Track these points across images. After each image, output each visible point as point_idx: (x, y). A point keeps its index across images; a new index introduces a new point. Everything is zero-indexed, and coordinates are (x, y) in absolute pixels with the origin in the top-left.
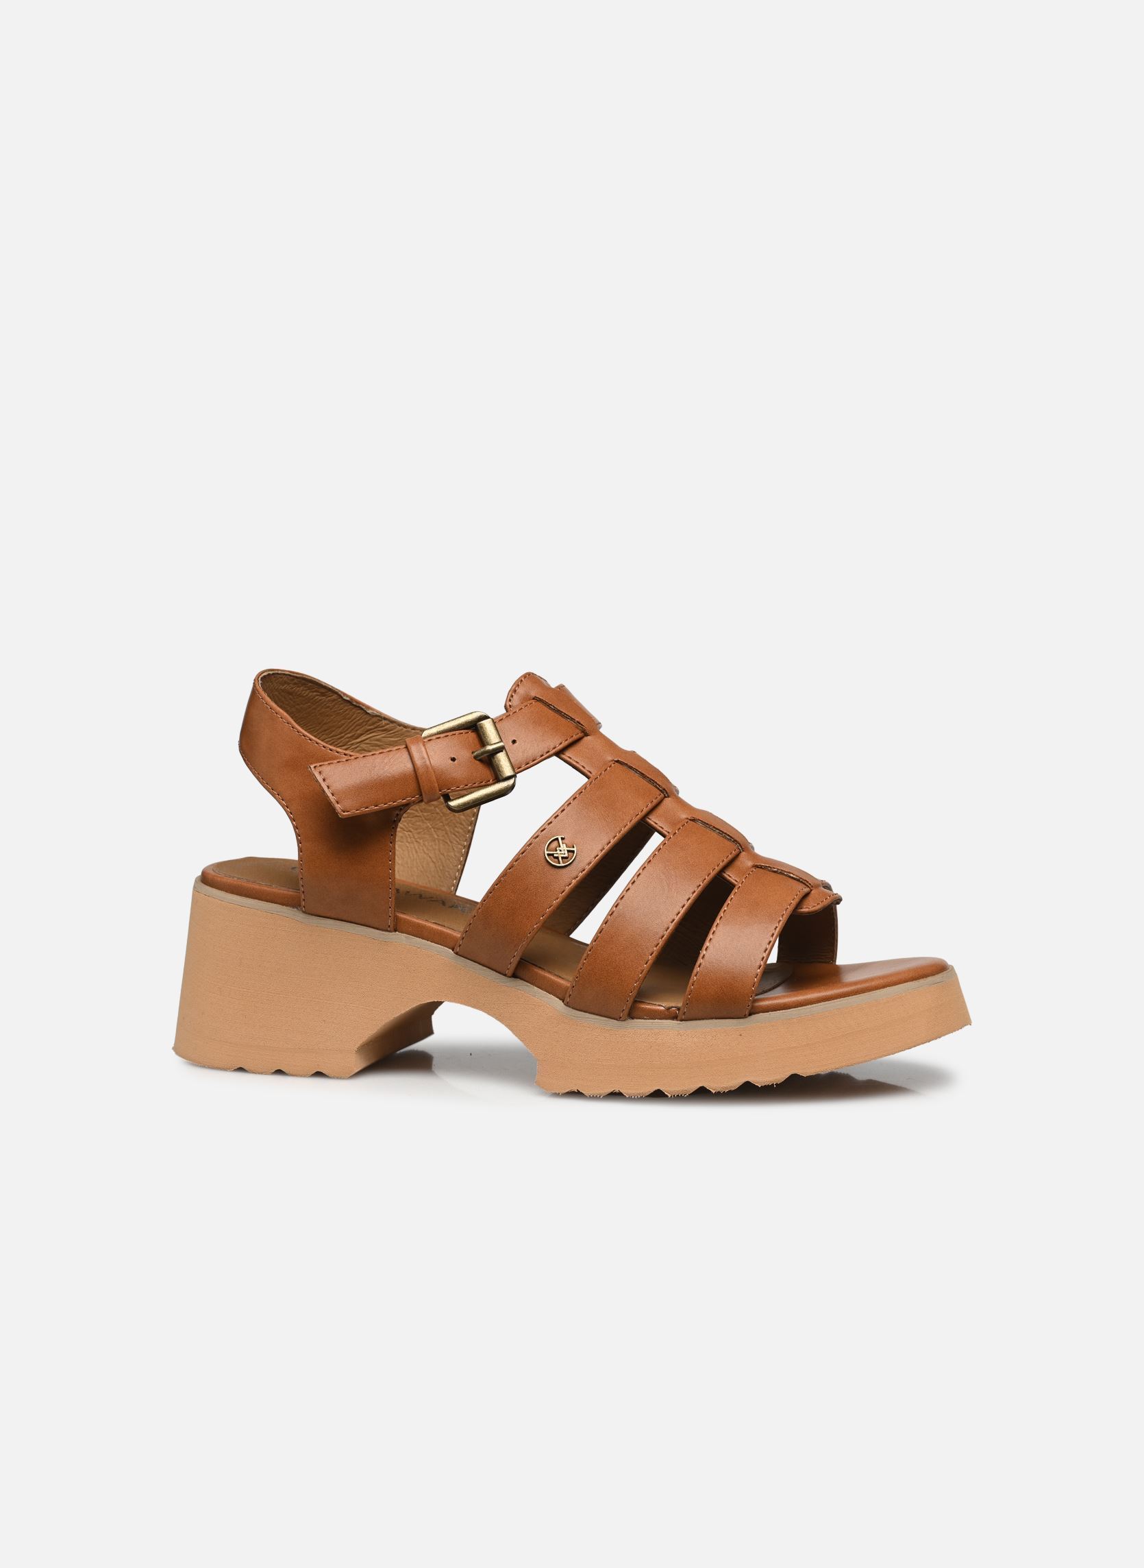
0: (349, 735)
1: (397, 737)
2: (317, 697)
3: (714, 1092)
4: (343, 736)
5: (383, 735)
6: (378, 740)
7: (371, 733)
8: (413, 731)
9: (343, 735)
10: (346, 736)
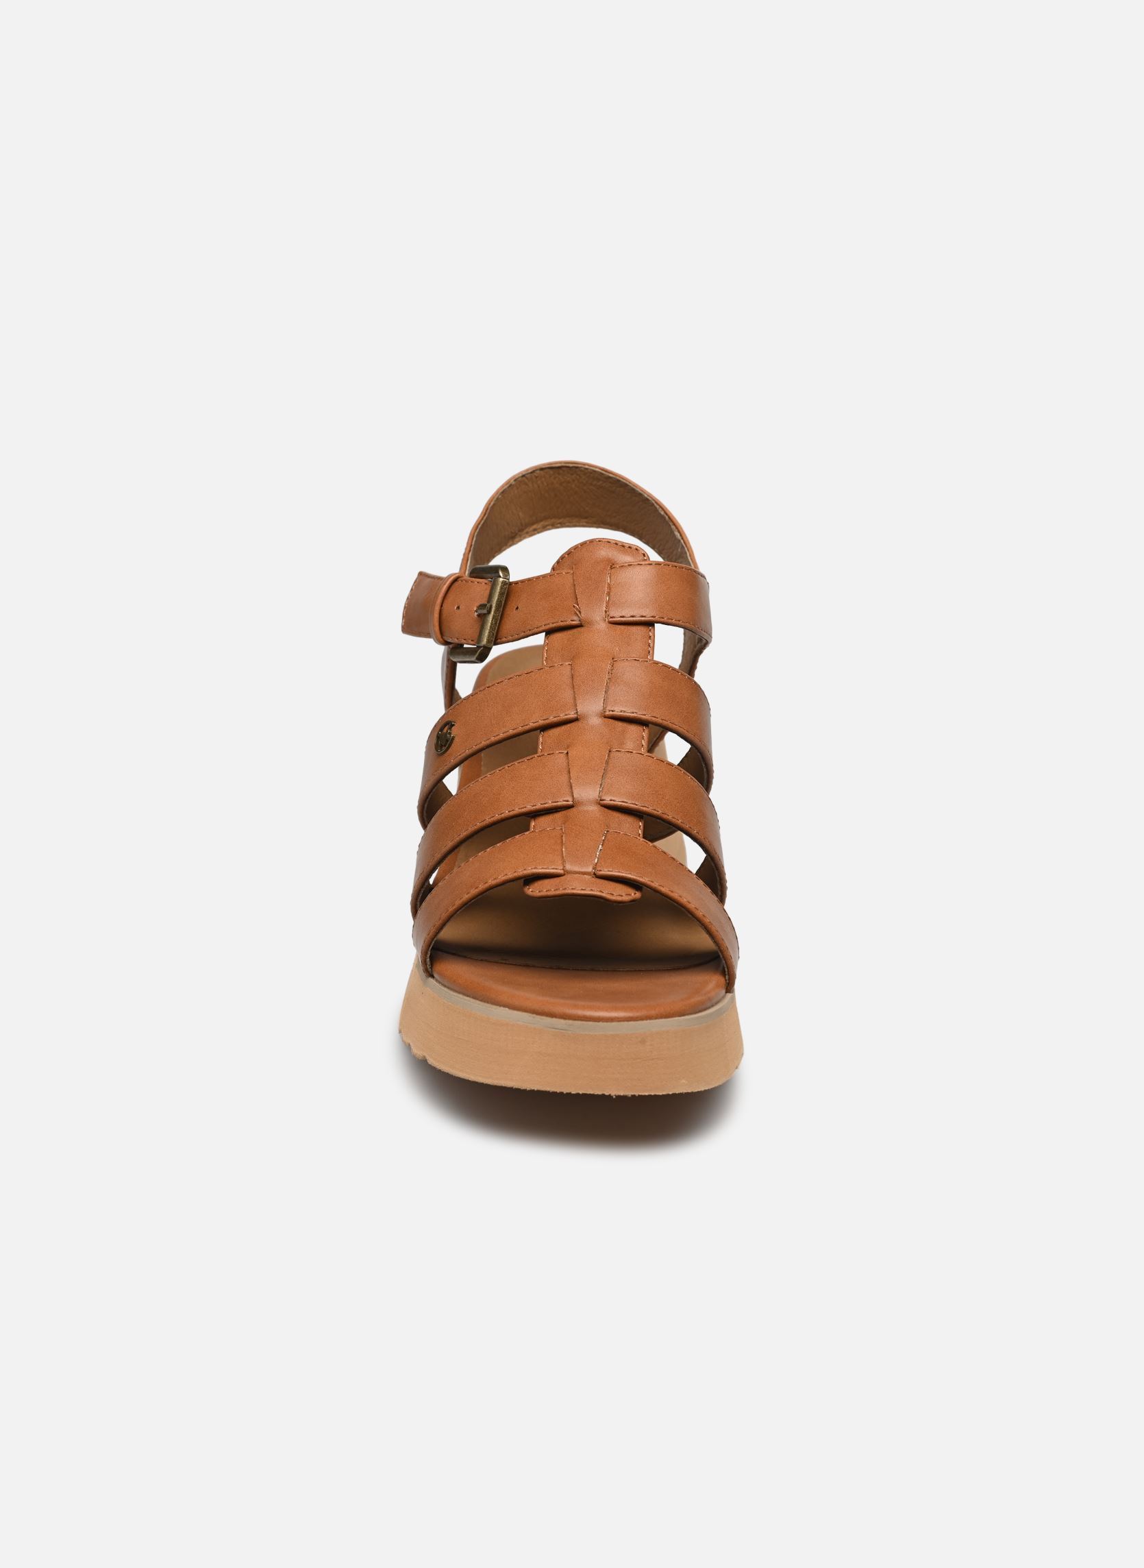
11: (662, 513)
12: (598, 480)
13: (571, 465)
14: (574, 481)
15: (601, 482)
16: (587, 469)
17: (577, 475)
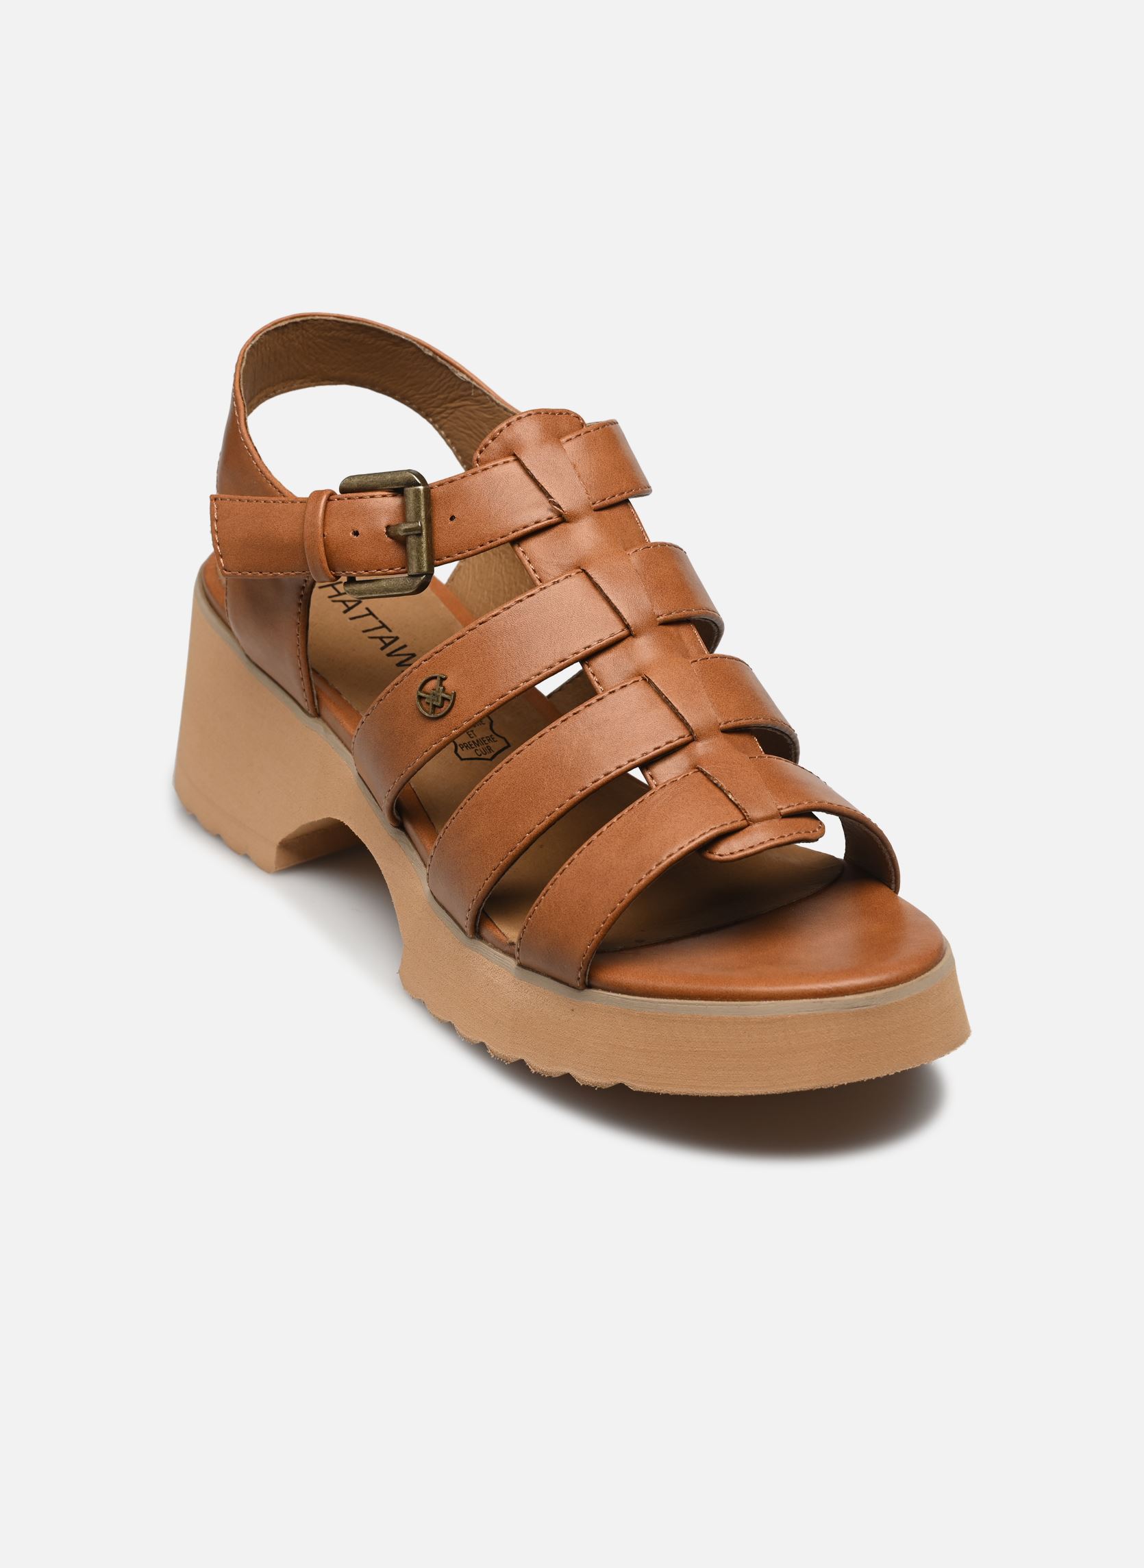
0: (442, 396)
1: (491, 415)
2: (389, 347)
3: (534, 1072)
4: (436, 396)
5: (477, 407)
6: (471, 411)
7: (463, 400)
8: (505, 412)
9: (434, 394)
10: (439, 397)
11: (431, 354)
12: (331, 329)
13: (298, 320)
14: (298, 337)
15: (333, 332)
16: (317, 320)
17: (303, 329)
